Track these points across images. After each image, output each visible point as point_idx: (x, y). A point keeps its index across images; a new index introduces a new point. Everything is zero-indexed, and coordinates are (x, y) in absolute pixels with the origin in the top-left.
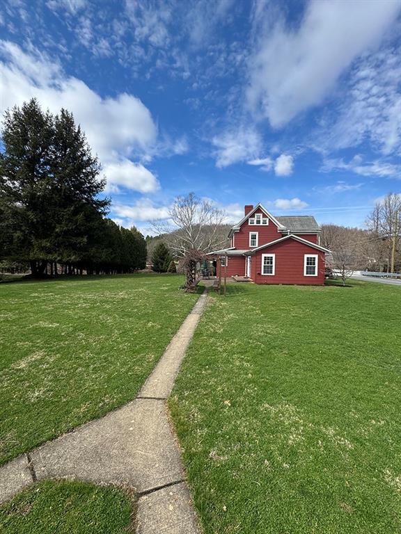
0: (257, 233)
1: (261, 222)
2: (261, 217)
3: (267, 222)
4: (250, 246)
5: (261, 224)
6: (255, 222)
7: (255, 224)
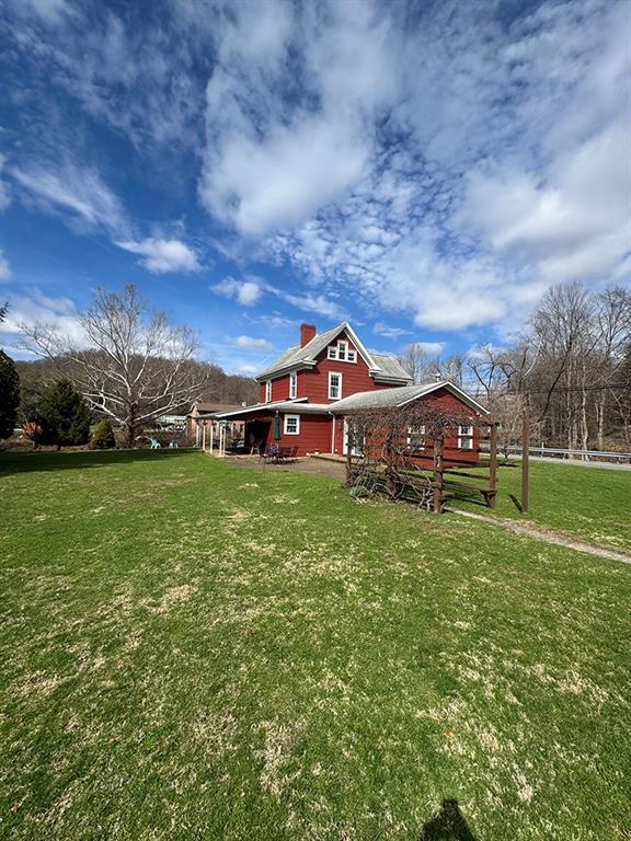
0: (340, 375)
1: (346, 356)
2: (346, 347)
3: (355, 357)
4: (329, 398)
5: (346, 360)
6: (337, 354)
7: (337, 358)
